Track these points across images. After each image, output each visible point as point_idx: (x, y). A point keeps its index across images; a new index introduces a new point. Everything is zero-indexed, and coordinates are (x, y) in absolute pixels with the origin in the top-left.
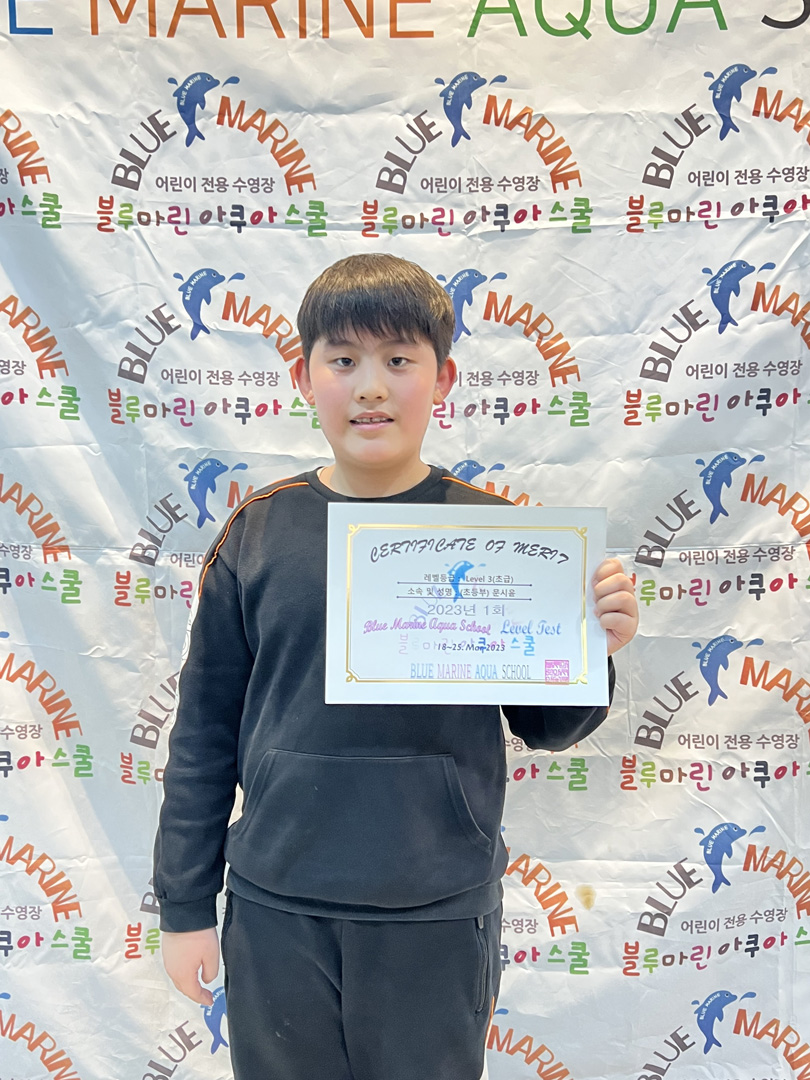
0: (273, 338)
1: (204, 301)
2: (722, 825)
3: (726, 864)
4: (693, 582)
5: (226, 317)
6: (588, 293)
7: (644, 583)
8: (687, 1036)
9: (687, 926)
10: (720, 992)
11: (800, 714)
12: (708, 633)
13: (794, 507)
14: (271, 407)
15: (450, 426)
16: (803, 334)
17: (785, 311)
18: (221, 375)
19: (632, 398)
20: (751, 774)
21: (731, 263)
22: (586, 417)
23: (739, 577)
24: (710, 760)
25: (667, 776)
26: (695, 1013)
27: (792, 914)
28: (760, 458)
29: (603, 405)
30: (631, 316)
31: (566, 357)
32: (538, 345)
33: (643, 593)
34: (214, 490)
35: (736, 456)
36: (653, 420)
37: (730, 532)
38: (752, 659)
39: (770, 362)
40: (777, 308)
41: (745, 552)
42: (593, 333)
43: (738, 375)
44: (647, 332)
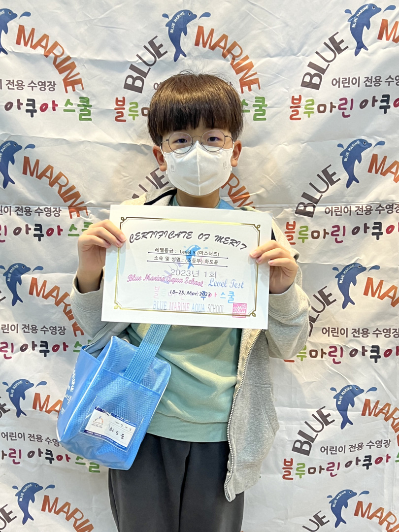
0: (51, 58)
1: (3, 31)
3: (351, 411)
4: (333, 227)
5: (18, 43)
6: (266, 28)
7: (301, 228)
8: (324, 517)
9: (324, 449)
10: (346, 490)
12: (343, 261)
14: (50, 106)
18: (15, 83)
19: (295, 101)
20: (369, 354)
22: (264, 114)
23: (365, 225)
24: (342, 344)
25: (314, 354)
26: (330, 503)
27: (394, 443)
28: (381, 143)
29: (276, 106)
30: (295, 44)
31: (251, 73)
32: (232, 64)
33: (300, 233)
34: (13, 163)
35: (365, 141)
36: (309, 117)
37: (360, 194)
38: (372, 279)
39: (390, 76)
40: (395, 38)
41: (369, 207)
42: (269, 55)
43: (368, 85)
44: (306, 54)
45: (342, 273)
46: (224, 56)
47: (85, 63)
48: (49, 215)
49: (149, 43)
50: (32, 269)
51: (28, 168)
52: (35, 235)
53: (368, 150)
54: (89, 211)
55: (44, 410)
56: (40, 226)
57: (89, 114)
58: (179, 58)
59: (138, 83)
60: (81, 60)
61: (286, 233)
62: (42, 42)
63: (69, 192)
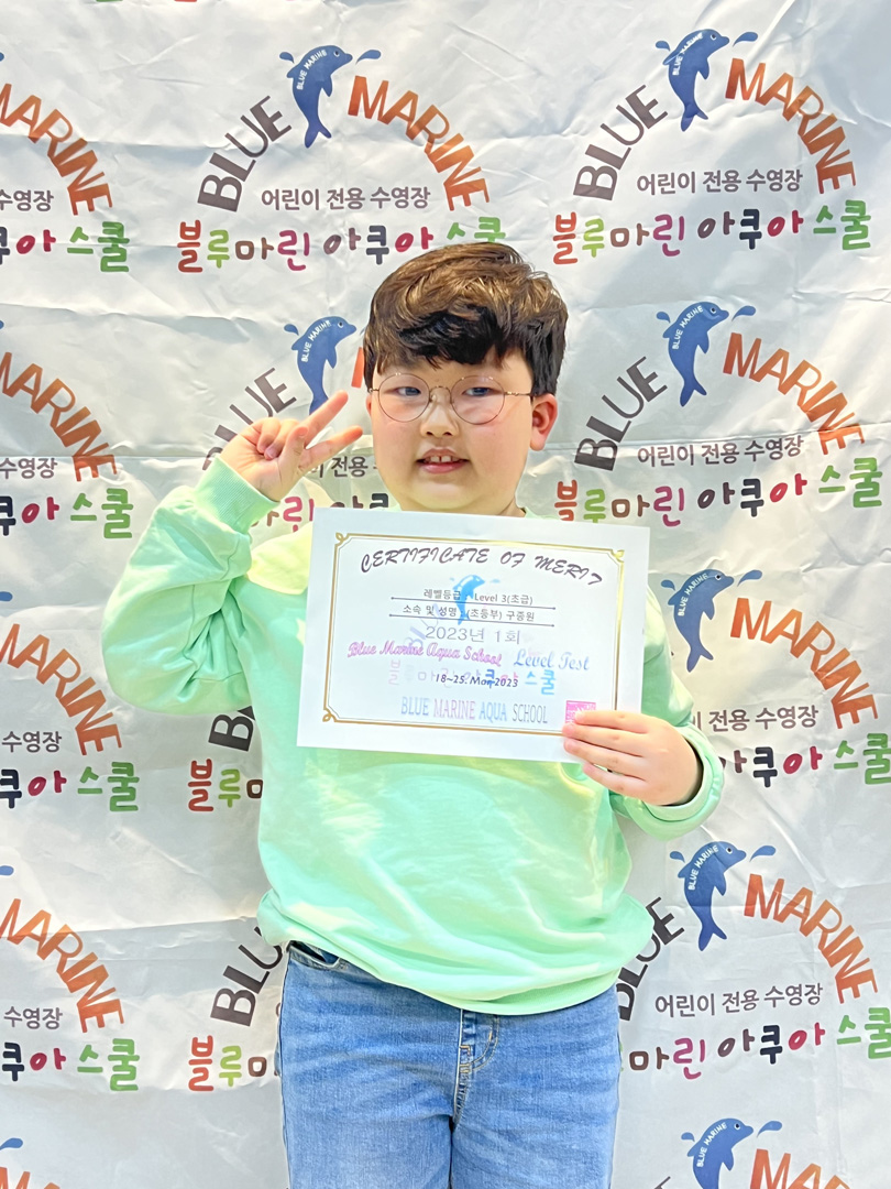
0: (44, 143)
2: (710, 846)
3: (717, 905)
4: (658, 490)
6: (495, 78)
7: (589, 493)
9: (664, 1004)
11: (816, 674)
12: (683, 567)
13: (800, 381)
14: (40, 240)
15: (303, 267)
16: (801, 131)
17: (774, 99)
19: (563, 226)
20: (750, 767)
23: (726, 485)
27: (830, 994)
28: (747, 311)
29: (524, 236)
30: (558, 110)
31: (468, 168)
32: (427, 151)
33: (587, 506)
35: (714, 307)
36: (594, 255)
37: (712, 418)
39: (756, 171)
40: (762, 94)
41: (732, 447)
42: (505, 134)
43: (711, 188)
44: (582, 131)
45: (682, 593)
46: (411, 135)
47: (117, 152)
48: (29, 474)
49: (252, 110)
54: (118, 465)
55: (6, 934)
56: (9, 500)
57: (123, 258)
58: (316, 141)
59: (229, 192)
60: (107, 147)
61: (558, 505)
62: (24, 112)
63: (76, 424)
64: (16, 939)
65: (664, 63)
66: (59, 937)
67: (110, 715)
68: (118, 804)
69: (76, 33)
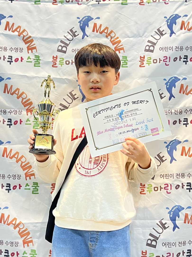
0: (21, 37)
2: (176, 206)
3: (177, 221)
5: (6, 29)
6: (127, 24)
9: (164, 244)
12: (169, 139)
14: (20, 59)
17: (191, 30)
18: (3, 48)
19: (142, 58)
20: (185, 187)
21: (173, 15)
22: (126, 64)
23: (179, 119)
24: (171, 183)
28: (185, 79)
29: (133, 61)
30: (141, 32)
31: (120, 45)
32: (110, 41)
35: (177, 78)
36: (149, 65)
37: (176, 104)
38: (185, 147)
40: (189, 29)
41: (181, 110)
42: (129, 37)
43: (177, 50)
44: (147, 37)
45: (169, 145)
46: (107, 37)
47: (38, 39)
48: (16, 114)
49: (70, 30)
50: (5, 143)
51: (6, 89)
52: (8, 125)
53: (179, 82)
55: (6, 223)
56: (11, 119)
57: (39, 64)
58: (85, 38)
59: (64, 49)
60: (36, 38)
62: (17, 29)
63: (27, 102)
64: (8, 224)
65: (166, 22)
66: (19, 224)
67: (33, 171)
68: (34, 192)
69: (30, 12)
